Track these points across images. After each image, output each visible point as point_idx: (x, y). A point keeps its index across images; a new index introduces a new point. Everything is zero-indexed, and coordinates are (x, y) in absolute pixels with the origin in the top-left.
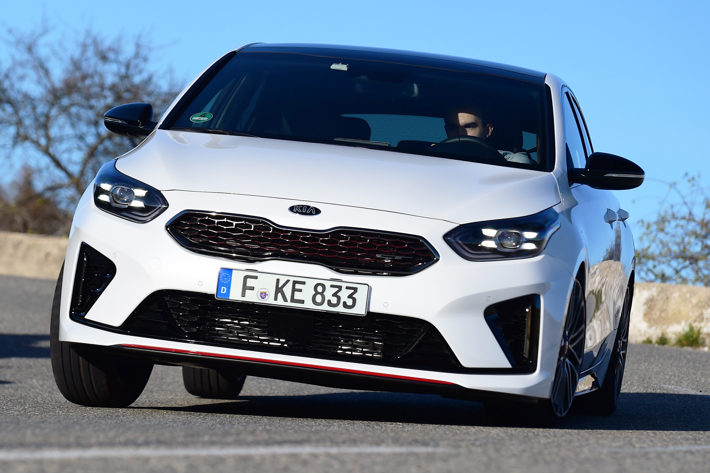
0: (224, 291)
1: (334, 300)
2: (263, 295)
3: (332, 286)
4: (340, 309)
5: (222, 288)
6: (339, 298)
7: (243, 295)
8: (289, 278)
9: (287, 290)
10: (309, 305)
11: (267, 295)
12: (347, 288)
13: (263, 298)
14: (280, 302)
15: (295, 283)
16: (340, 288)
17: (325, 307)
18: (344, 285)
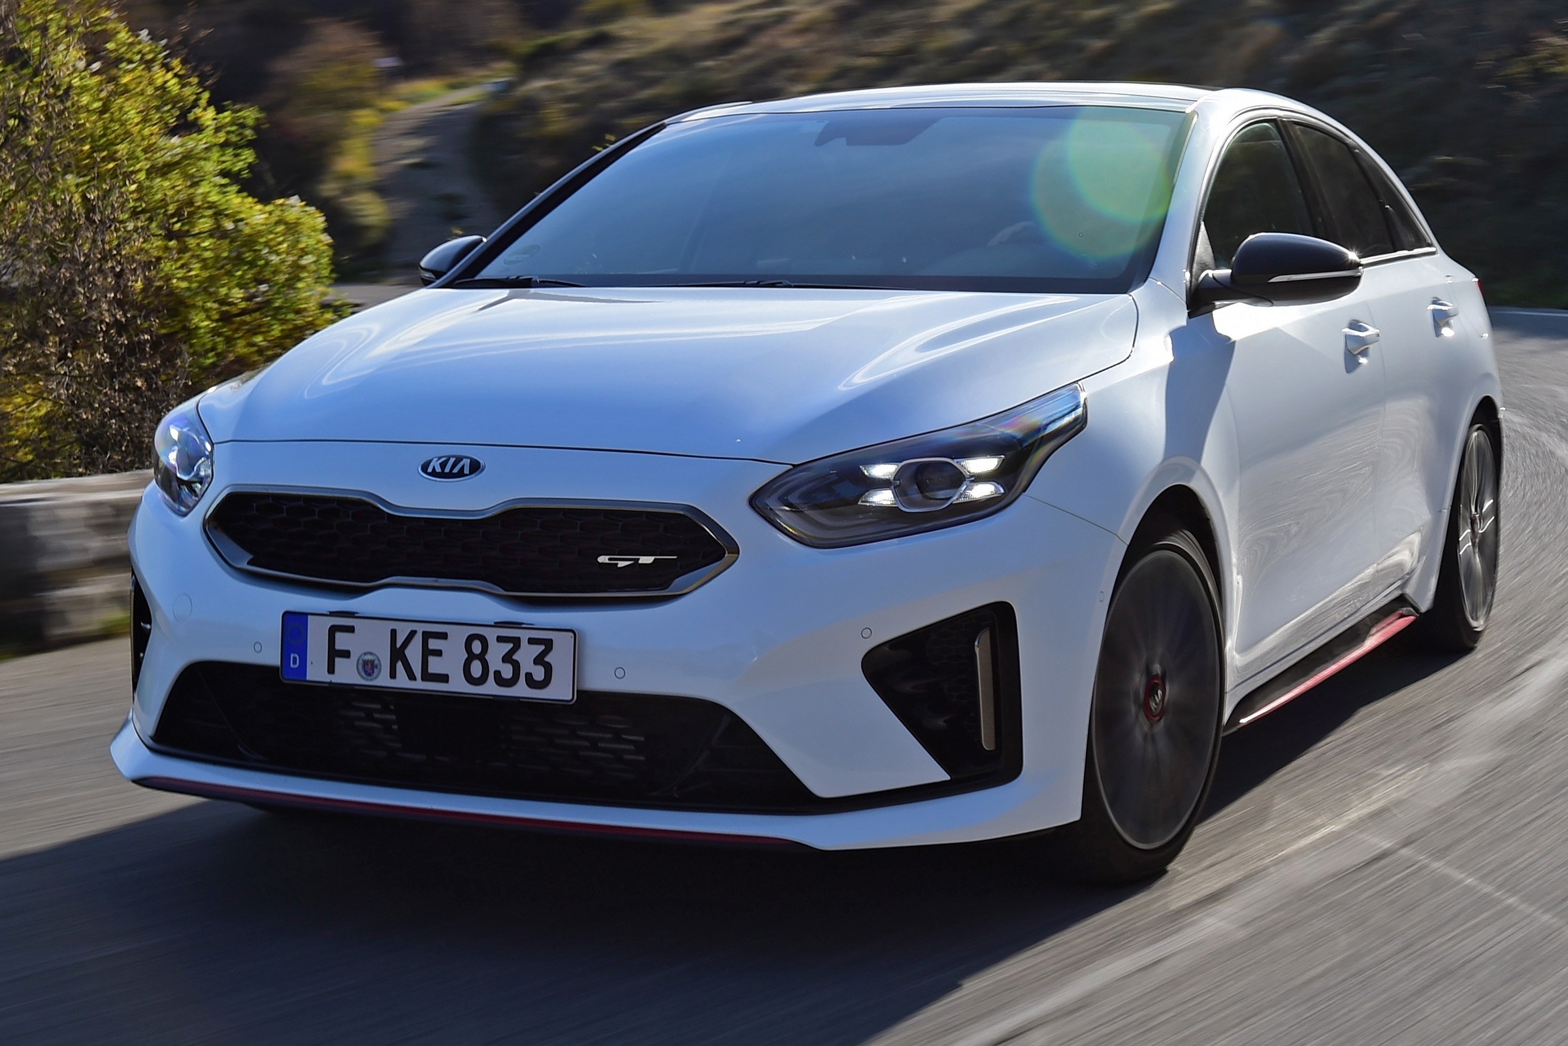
0: (295, 663)
1: (507, 672)
2: (369, 667)
3: (500, 639)
4: (521, 690)
5: (292, 656)
6: (516, 666)
7: (331, 670)
8: (414, 626)
9: (414, 653)
10: (458, 685)
11: (377, 667)
12: (532, 641)
13: (369, 675)
14: (402, 681)
15: (427, 636)
16: (516, 642)
17: (490, 688)
18: (524, 635)
